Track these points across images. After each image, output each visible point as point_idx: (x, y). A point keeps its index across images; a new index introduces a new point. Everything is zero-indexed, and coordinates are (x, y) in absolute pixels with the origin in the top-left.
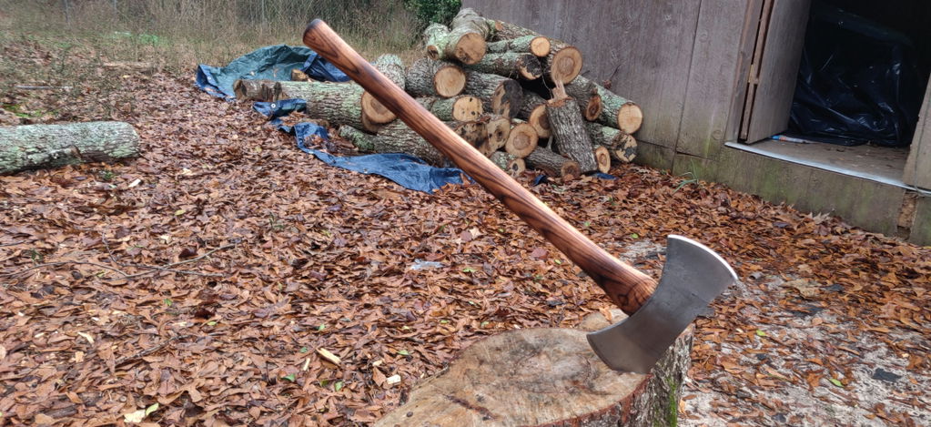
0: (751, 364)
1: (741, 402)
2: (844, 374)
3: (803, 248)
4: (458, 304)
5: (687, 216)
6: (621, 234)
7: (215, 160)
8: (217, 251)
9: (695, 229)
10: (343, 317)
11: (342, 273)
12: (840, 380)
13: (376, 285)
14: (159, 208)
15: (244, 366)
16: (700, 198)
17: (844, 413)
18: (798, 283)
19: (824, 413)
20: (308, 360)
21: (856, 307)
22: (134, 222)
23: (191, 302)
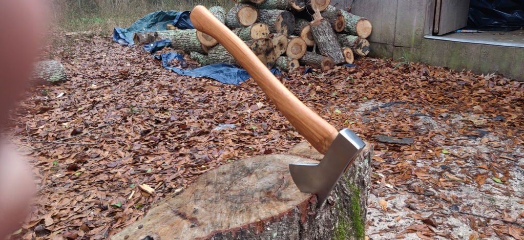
0: (437, 172)
1: (427, 199)
2: (503, 174)
3: (477, 96)
4: (242, 149)
5: (400, 84)
6: (356, 98)
7: (113, 78)
8: (96, 129)
9: (405, 91)
10: (164, 163)
11: (171, 136)
12: (500, 178)
13: (190, 142)
14: (68, 107)
15: (90, 199)
16: (410, 72)
17: (502, 201)
18: (473, 117)
19: (488, 202)
20: (133, 192)
21: (513, 129)
22: (51, 117)
23: (70, 161)
